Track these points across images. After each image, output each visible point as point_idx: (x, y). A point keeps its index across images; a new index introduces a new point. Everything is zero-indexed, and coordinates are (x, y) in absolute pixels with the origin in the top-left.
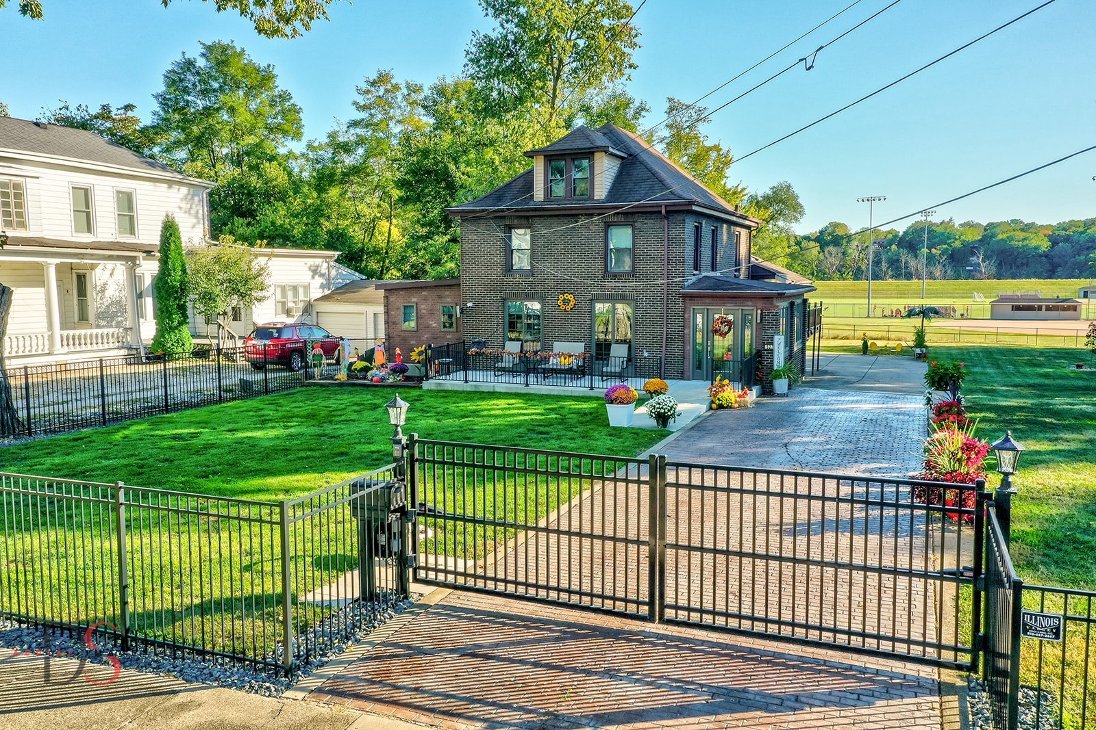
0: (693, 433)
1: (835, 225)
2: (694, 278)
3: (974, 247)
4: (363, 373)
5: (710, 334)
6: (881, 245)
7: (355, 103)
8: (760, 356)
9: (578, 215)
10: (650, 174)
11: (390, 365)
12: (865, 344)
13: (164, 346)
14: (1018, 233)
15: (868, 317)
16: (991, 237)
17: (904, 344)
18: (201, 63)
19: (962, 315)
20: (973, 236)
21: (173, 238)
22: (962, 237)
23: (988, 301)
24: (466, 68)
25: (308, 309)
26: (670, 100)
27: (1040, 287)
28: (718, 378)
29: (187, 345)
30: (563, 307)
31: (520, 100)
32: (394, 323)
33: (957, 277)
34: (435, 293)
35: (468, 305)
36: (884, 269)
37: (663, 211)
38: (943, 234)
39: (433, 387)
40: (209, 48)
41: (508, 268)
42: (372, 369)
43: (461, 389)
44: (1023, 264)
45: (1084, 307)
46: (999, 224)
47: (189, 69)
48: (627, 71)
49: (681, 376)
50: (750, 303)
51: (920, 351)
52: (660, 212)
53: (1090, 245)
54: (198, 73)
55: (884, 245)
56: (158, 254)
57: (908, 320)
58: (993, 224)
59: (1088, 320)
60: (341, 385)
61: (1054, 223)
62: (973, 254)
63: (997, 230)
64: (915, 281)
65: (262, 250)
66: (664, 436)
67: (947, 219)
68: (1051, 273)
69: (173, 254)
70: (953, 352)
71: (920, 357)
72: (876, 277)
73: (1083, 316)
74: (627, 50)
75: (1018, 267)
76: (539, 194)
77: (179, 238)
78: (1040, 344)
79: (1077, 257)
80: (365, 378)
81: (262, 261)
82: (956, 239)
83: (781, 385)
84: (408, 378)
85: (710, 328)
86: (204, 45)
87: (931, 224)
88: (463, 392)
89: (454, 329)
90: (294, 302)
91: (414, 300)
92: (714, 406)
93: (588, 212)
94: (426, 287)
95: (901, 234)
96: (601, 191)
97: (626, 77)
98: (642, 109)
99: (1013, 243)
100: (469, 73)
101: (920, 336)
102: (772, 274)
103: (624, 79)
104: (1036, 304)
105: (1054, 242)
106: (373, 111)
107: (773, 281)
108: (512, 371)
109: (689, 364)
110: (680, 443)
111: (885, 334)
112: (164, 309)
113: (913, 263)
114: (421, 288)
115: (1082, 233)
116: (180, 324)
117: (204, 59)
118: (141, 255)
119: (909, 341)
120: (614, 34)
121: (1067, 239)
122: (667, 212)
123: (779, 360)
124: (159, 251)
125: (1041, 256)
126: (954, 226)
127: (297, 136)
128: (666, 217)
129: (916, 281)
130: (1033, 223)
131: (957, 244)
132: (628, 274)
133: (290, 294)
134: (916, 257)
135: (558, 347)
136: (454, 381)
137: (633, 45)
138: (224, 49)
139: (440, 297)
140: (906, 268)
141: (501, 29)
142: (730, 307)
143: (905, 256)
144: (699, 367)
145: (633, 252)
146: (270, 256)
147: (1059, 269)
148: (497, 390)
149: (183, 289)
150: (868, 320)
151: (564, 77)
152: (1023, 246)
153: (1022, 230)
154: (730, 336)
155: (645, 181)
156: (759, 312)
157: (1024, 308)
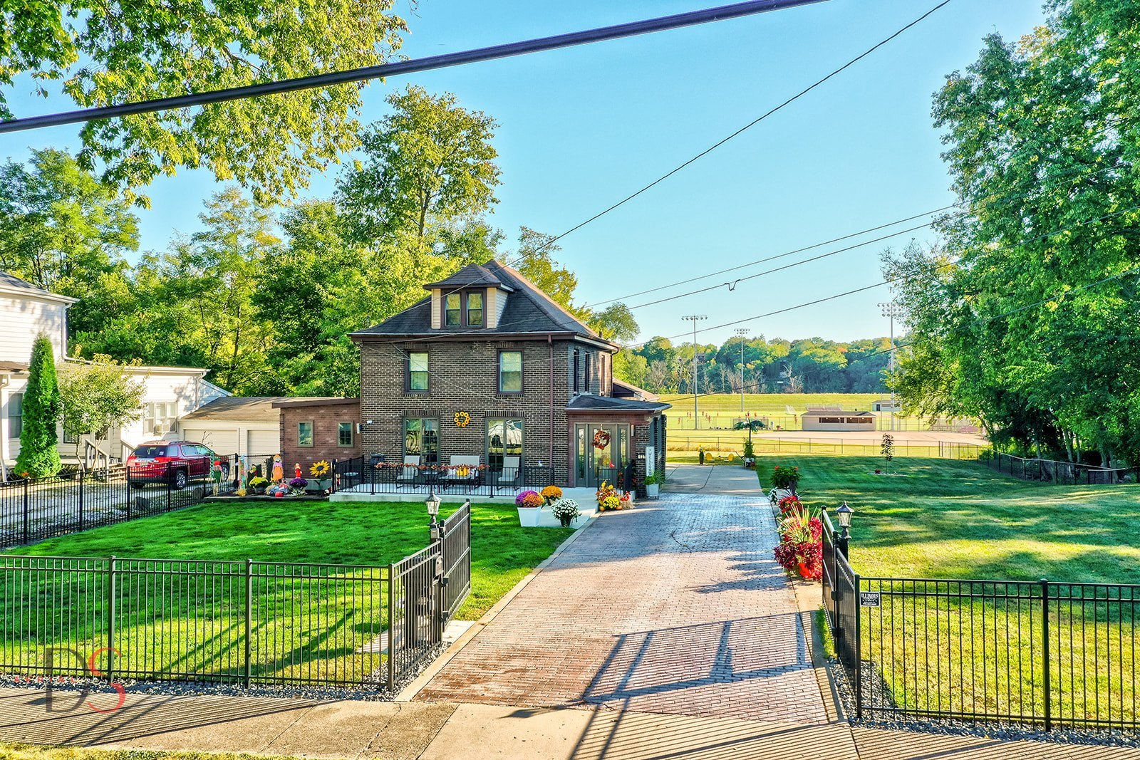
0: (592, 529)
1: (659, 340)
2: (575, 398)
3: (783, 363)
4: (261, 489)
5: (591, 446)
6: (701, 358)
7: (202, 216)
8: (635, 465)
9: (473, 342)
10: (534, 307)
11: (289, 480)
12: (702, 454)
13: (30, 466)
14: (819, 350)
15: (696, 429)
16: (798, 353)
17: (735, 455)
18: (30, 169)
19: (778, 427)
20: (782, 352)
21: (45, 357)
22: (773, 353)
23: (799, 414)
24: (336, 195)
25: (175, 427)
26: (523, 229)
27: (841, 401)
28: (604, 484)
29: (55, 466)
30: (458, 424)
31: (388, 227)
32: (290, 440)
33: (770, 391)
34: (332, 412)
35: (368, 422)
36: (706, 383)
37: (550, 340)
38: (756, 350)
39: (340, 500)
40: (40, 155)
41: (407, 388)
42: (270, 484)
43: (368, 500)
44: (825, 379)
45: (878, 419)
46: (803, 342)
47: (14, 174)
48: (490, 205)
49: (567, 484)
50: (624, 419)
51: (749, 461)
52: (547, 341)
53: (879, 362)
54: (25, 179)
55: (704, 359)
56: (28, 372)
57: (737, 431)
58: (797, 341)
59: (881, 431)
60: (243, 500)
61: (849, 342)
62: (783, 369)
63: (802, 347)
64: (734, 394)
65: (137, 368)
66: (572, 532)
67: (758, 336)
68: (848, 388)
69: (45, 372)
70: (775, 461)
71: (750, 466)
72: (700, 391)
73: (878, 428)
74: (489, 186)
75: (821, 382)
76: (436, 322)
77: (52, 356)
78: (847, 453)
79: (869, 373)
80: (263, 493)
81: (138, 379)
82: (768, 355)
83: (653, 489)
84: (309, 492)
85: (591, 441)
86: (34, 150)
87: (745, 341)
88: (371, 503)
89: (351, 445)
90: (161, 420)
91: (311, 418)
92: (602, 508)
93: (481, 339)
94: (324, 406)
95: (719, 349)
96: (493, 321)
97: (489, 210)
98: (498, 236)
99: (816, 359)
100: (338, 200)
101: (749, 446)
102: (631, 393)
103: (487, 212)
104: (839, 417)
105: (850, 358)
106: (220, 225)
107: (632, 399)
108: (413, 483)
109: (574, 472)
110: (587, 537)
111: (715, 446)
112: (32, 428)
113: (731, 377)
114: (319, 406)
115: (871, 351)
116: (48, 444)
117: (33, 165)
118: (9, 373)
119: (739, 451)
120: (477, 171)
121: (860, 357)
122: (553, 341)
123: (650, 469)
124: (30, 369)
125: (839, 371)
126: (764, 342)
127: (133, 246)
128: (552, 346)
129: (736, 394)
130: (832, 341)
131: (769, 360)
132: (516, 394)
133: (158, 411)
134: (734, 371)
135: (456, 460)
136: (361, 493)
137: (495, 182)
138: (57, 156)
139: (338, 415)
140: (726, 381)
141: (372, 163)
142: (608, 423)
143: (724, 371)
144: (582, 475)
145: (523, 374)
146: (147, 374)
147: (856, 384)
148: (403, 500)
149: (53, 408)
150: (696, 432)
151: (430, 207)
152: (824, 362)
153: (823, 347)
154: (608, 449)
155: (530, 313)
156: (632, 426)
157: (830, 420)
